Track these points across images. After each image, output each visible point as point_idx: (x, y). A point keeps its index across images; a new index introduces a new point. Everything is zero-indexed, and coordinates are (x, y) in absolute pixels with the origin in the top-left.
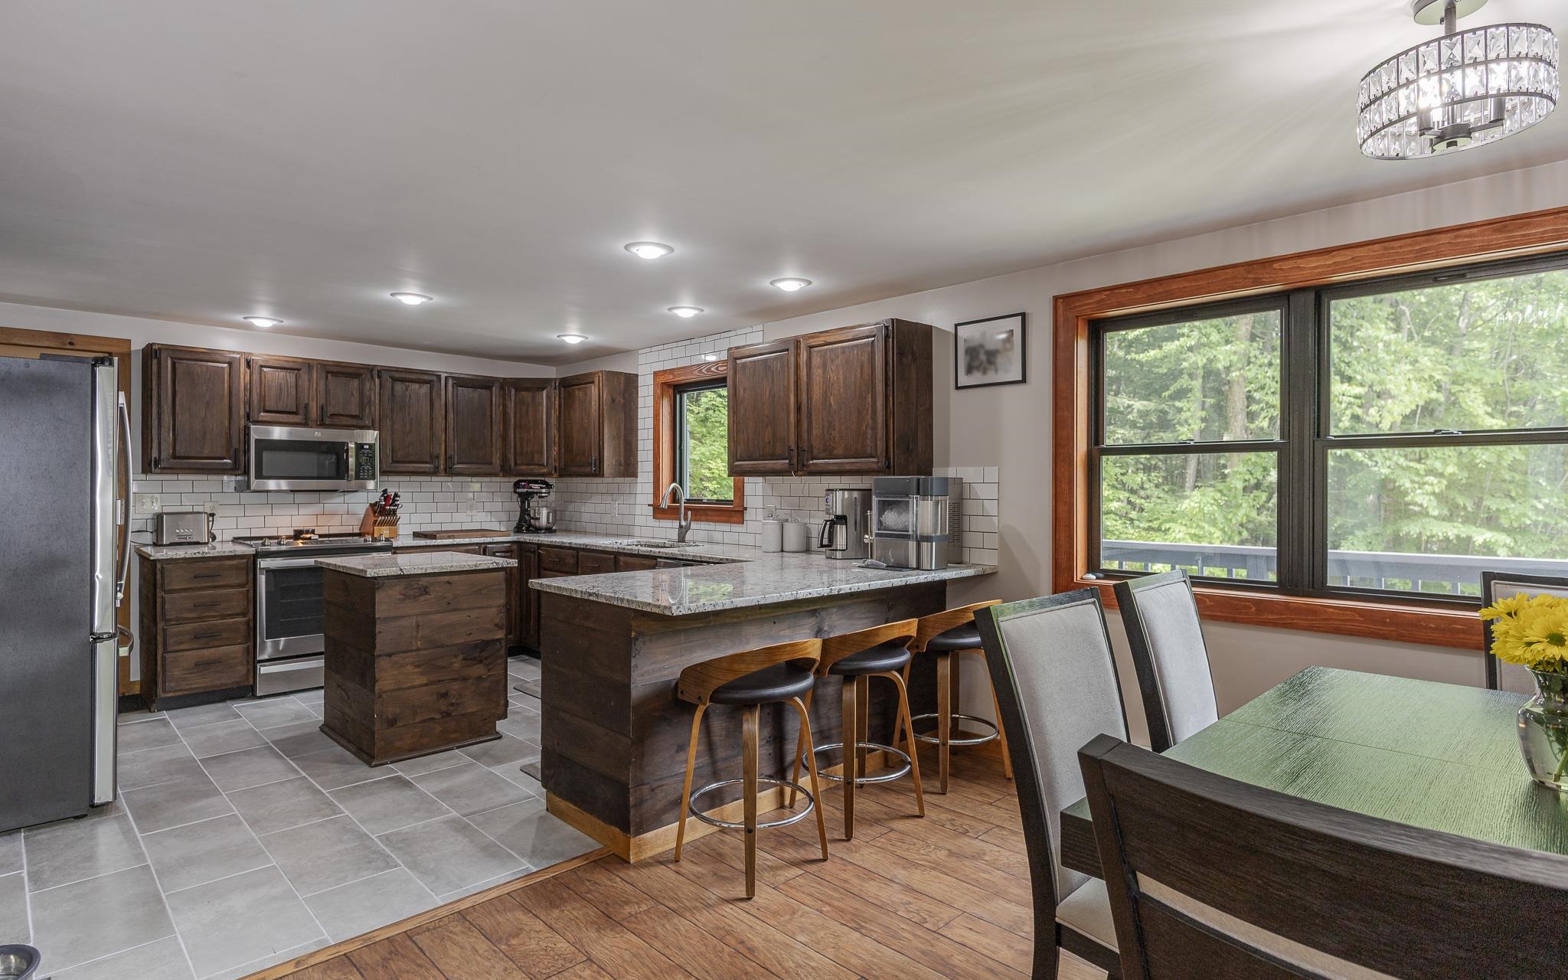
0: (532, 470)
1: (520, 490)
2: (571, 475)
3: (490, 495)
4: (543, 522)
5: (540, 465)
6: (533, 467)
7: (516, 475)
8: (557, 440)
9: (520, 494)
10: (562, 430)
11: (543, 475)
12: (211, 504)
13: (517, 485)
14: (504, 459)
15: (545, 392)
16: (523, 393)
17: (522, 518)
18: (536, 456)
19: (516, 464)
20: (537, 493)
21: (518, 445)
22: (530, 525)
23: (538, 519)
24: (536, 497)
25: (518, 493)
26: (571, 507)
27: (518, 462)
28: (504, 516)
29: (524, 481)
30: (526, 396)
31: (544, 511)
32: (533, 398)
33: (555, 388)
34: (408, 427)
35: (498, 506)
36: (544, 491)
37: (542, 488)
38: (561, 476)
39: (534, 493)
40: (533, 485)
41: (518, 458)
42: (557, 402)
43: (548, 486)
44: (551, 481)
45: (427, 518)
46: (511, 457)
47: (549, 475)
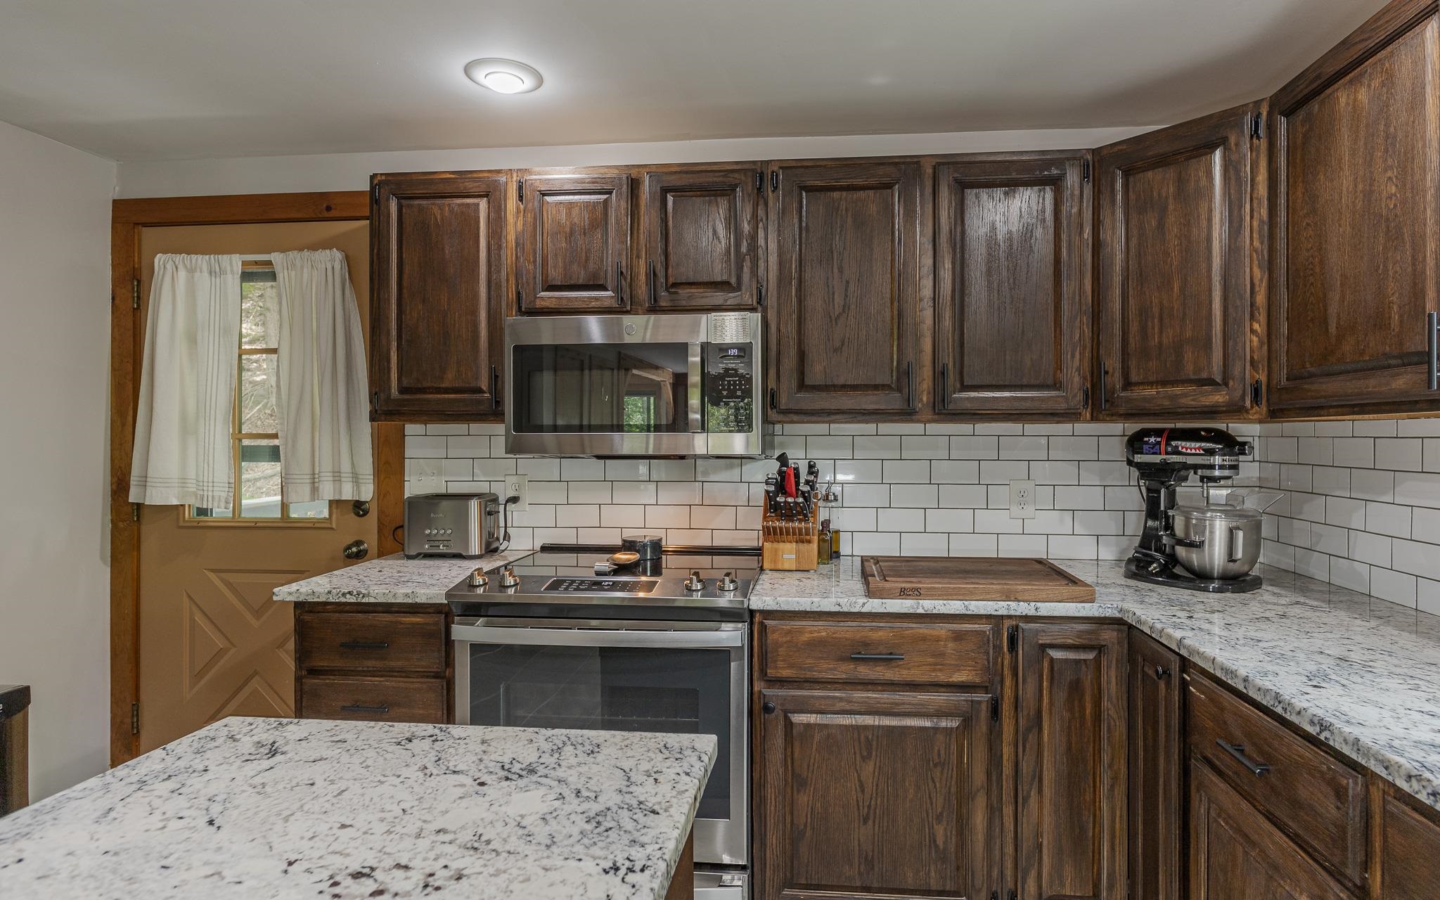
0: (1174, 397)
1: (1138, 458)
2: (1314, 410)
3: (1073, 468)
4: (1215, 555)
5: (1201, 382)
6: (1178, 390)
7: (1128, 416)
8: (1261, 298)
9: (1146, 471)
10: (1282, 262)
11: (1212, 412)
12: (514, 479)
13: (1135, 443)
14: (1097, 371)
15: (1218, 156)
16: (1150, 174)
17: (1149, 539)
18: (1188, 356)
19: (1128, 385)
20: (1196, 467)
21: (1134, 327)
22: (1173, 559)
23: (1199, 546)
24: (1193, 478)
25: (1139, 466)
26: (1314, 508)
27: (1134, 377)
28: (1110, 524)
29: (1158, 433)
30: (1161, 181)
31: (1219, 527)
32: (1181, 182)
33: (1255, 134)
34: (838, 300)
35: (1093, 497)
36: (1218, 460)
37: (1210, 452)
38: (1275, 414)
39: (1186, 467)
40: (1181, 445)
41: (1133, 363)
42: (1262, 177)
43: (1233, 446)
44: (1245, 430)
45: (913, 520)
46: (1112, 363)
47: (1236, 410)
